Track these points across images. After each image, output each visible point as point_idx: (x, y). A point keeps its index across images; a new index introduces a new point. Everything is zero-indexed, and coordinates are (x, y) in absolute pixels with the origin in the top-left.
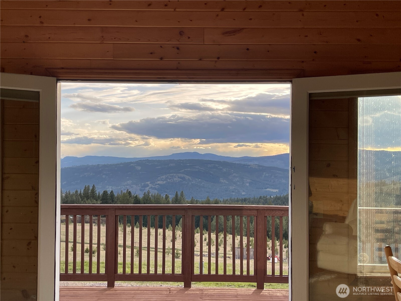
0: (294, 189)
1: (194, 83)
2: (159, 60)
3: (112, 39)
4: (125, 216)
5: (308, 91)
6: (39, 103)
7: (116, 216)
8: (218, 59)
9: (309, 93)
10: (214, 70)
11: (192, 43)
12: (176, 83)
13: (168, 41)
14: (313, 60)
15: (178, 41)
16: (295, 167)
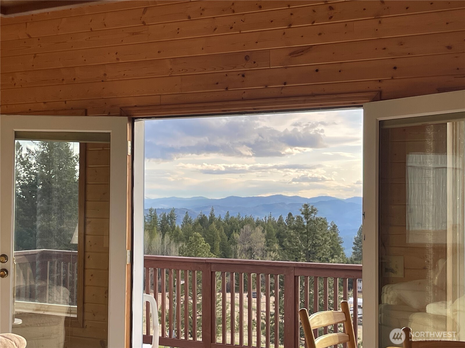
0: (364, 239)
1: (264, 113)
2: (225, 90)
3: (180, 71)
4: (306, 277)
5: (378, 118)
6: (109, 146)
7: (295, 276)
8: (284, 85)
9: (380, 121)
10: (280, 98)
11: (257, 68)
12: (246, 114)
13: (234, 68)
14: (392, 78)
15: (244, 67)
16: (365, 213)
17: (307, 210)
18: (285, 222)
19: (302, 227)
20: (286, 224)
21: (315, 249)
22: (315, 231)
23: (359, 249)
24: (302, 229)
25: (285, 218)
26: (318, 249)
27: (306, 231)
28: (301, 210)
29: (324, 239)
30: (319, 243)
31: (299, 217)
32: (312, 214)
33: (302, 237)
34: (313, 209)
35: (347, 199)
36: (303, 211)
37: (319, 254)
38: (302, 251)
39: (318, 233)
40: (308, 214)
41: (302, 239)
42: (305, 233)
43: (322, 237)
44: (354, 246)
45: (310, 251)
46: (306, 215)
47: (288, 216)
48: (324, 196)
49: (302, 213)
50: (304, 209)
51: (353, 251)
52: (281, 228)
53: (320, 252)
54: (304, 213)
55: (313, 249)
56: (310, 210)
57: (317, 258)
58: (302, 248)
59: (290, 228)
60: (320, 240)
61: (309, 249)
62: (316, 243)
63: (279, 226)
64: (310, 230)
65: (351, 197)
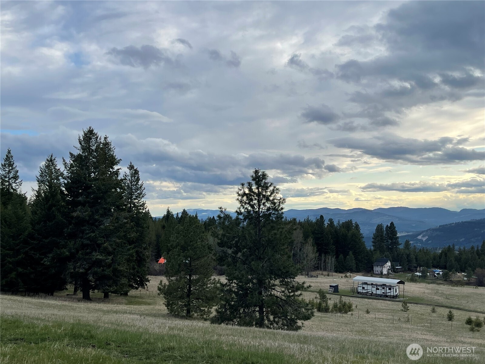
23: (377, 242)
51: (372, 244)
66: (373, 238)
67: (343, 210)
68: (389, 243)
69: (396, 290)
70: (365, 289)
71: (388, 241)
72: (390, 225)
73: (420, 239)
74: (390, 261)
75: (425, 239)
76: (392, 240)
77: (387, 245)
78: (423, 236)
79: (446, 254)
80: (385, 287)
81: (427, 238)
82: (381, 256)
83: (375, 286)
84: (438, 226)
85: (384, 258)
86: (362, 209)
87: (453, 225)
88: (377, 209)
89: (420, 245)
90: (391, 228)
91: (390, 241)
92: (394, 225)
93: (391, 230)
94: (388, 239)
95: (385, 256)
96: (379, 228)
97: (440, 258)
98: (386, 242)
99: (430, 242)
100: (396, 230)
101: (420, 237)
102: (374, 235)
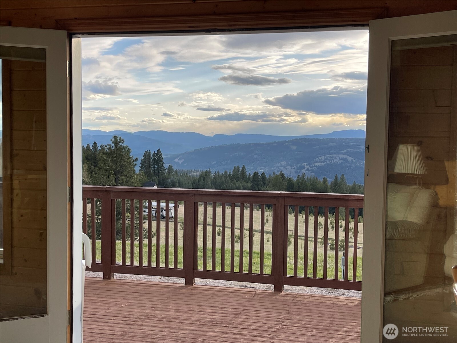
2: (192, 2)
5: (390, 38)
9: (392, 41)
16: (369, 146)
17: (116, 140)
18: (92, 149)
19: (113, 153)
20: (92, 150)
21: (123, 169)
22: (123, 156)
23: (144, 167)
24: (112, 154)
25: (91, 146)
26: (125, 169)
27: (115, 155)
28: (112, 140)
29: (129, 162)
30: (126, 164)
31: (110, 145)
32: (120, 143)
33: (113, 160)
34: (121, 140)
35: (135, 133)
36: (113, 141)
37: (125, 173)
38: (112, 170)
39: (125, 157)
40: (117, 143)
41: (113, 161)
42: (115, 157)
43: (128, 160)
44: (141, 165)
45: (119, 170)
46: (115, 144)
47: (93, 144)
48: (118, 130)
49: (113, 143)
50: (114, 139)
51: (140, 169)
52: (89, 153)
53: (126, 171)
54: (114, 142)
55: (121, 169)
56: (119, 140)
57: (124, 175)
58: (113, 168)
59: (104, 154)
60: (126, 162)
61: (118, 169)
62: (123, 164)
63: (87, 151)
64: (119, 155)
65: (137, 131)
66: (141, 164)
67: (104, 132)
68: (156, 168)
69: (172, 212)
70: (146, 212)
71: (154, 167)
72: (157, 152)
73: (177, 161)
74: (157, 185)
75: (181, 162)
76: (158, 165)
77: (154, 170)
78: (180, 159)
79: (204, 178)
80: (163, 210)
81: (184, 161)
82: (149, 180)
83: (155, 210)
84: (194, 150)
85: (152, 182)
86: (123, 131)
87: (207, 149)
88: (138, 132)
89: (177, 167)
90: (158, 154)
91: (157, 166)
92: (160, 152)
93: (158, 157)
94: (155, 164)
95: (152, 180)
96: (147, 155)
97: (199, 182)
98: (153, 167)
99: (185, 164)
100: (162, 156)
101: (176, 160)
102: (141, 160)
